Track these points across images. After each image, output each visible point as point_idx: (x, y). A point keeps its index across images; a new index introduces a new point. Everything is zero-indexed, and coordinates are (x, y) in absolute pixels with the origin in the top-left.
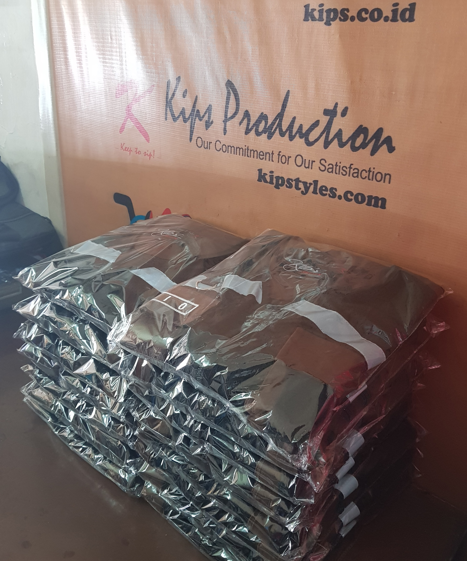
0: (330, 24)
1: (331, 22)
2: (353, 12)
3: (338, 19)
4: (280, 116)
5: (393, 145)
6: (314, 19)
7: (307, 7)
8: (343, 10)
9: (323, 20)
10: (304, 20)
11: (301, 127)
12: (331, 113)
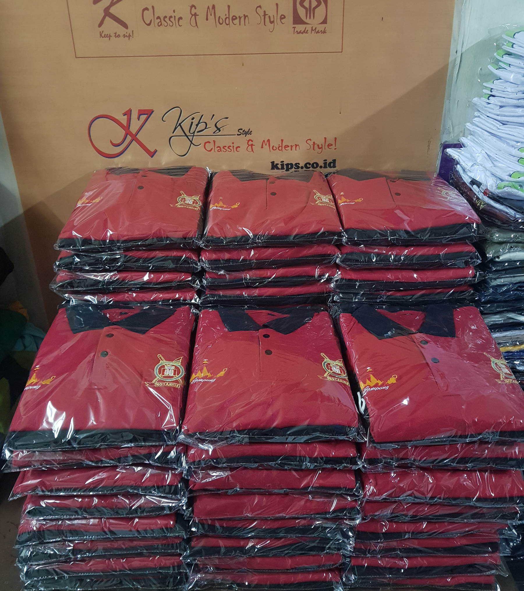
0: (289, 171)
2: (302, 164)
3: (294, 168)
6: (278, 168)
7: (273, 163)
8: (296, 164)
9: (284, 169)
10: (272, 169)
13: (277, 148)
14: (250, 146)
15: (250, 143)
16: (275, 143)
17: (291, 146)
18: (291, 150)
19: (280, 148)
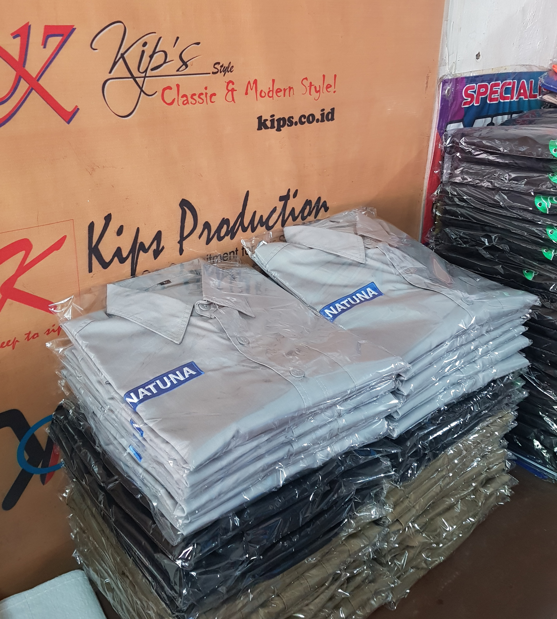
0: (281, 130)
1: (281, 128)
2: (296, 119)
3: (286, 125)
4: (242, 215)
5: (328, 206)
6: (267, 127)
7: (260, 118)
8: (289, 118)
9: (274, 127)
10: (258, 129)
11: (262, 217)
12: (285, 199)
13: (267, 93)
14: (230, 92)
15: (231, 87)
16: (264, 85)
17: (284, 89)
18: (284, 96)
19: (271, 94)
